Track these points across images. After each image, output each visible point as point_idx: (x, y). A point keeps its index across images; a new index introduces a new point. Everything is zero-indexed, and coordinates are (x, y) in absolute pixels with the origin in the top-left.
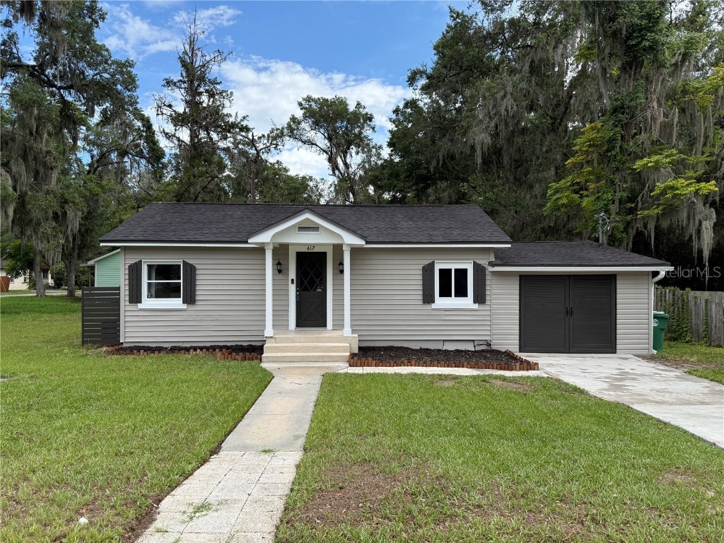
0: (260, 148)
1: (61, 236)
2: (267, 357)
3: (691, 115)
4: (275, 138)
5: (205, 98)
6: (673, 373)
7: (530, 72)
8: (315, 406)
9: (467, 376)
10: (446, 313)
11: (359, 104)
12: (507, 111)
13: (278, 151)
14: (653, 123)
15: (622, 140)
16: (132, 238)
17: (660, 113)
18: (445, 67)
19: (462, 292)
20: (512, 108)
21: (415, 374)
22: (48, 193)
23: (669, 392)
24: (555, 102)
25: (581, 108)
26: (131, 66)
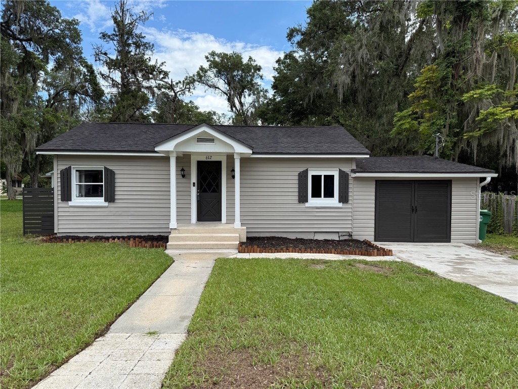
0: (177, 91)
1: (21, 152)
2: (171, 245)
3: (505, 59)
4: (188, 84)
5: (132, 49)
6: (500, 258)
7: (380, 29)
8: (205, 287)
9: (335, 261)
10: (317, 210)
11: (250, 58)
12: (363, 59)
13: (191, 94)
14: (477, 64)
15: (452, 78)
16: (62, 148)
17: (483, 56)
18: (315, 25)
19: (329, 194)
20: (366, 57)
21: (293, 259)
22: (11, 118)
23: (504, 274)
24: (397, 53)
25: (419, 57)
26: (77, 24)
